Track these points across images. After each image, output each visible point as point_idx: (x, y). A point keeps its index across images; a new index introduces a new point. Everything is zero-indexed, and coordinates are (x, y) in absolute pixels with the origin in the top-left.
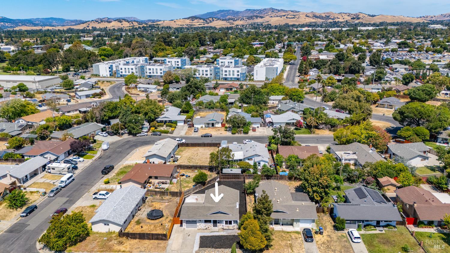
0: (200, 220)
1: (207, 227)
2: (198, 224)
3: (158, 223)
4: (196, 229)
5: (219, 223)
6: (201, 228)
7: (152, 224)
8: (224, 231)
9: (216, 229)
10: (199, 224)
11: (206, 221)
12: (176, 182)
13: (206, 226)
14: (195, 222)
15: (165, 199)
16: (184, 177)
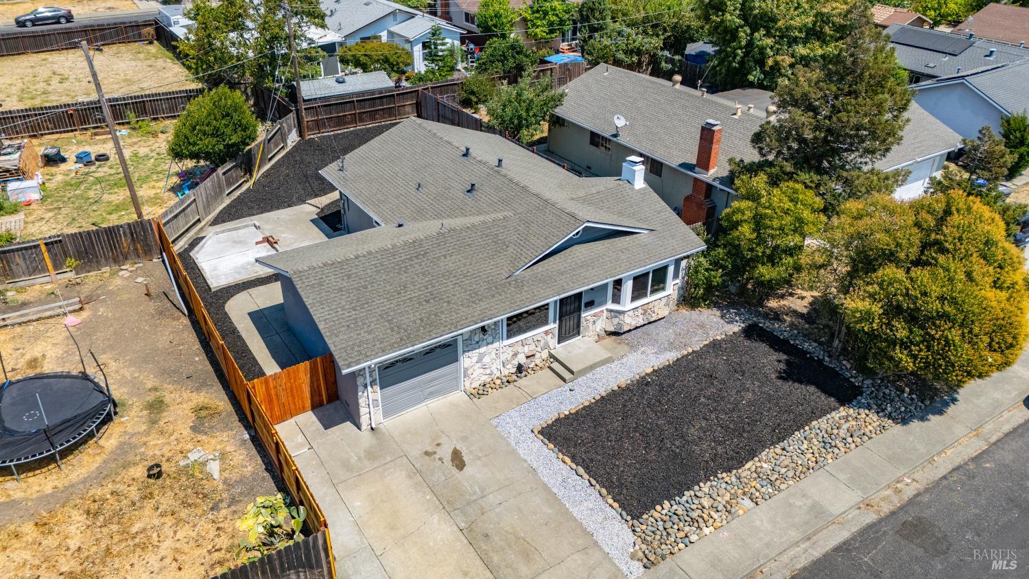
0: (483, 329)
1: (521, 359)
2: (468, 360)
3: (101, 476)
4: (458, 397)
5: (590, 304)
6: (486, 379)
7: (62, 498)
8: (633, 347)
9: (580, 349)
10: (474, 354)
11: (517, 323)
12: (35, 196)
13: (515, 355)
14: (444, 354)
15: (21, 298)
16: (70, 166)
